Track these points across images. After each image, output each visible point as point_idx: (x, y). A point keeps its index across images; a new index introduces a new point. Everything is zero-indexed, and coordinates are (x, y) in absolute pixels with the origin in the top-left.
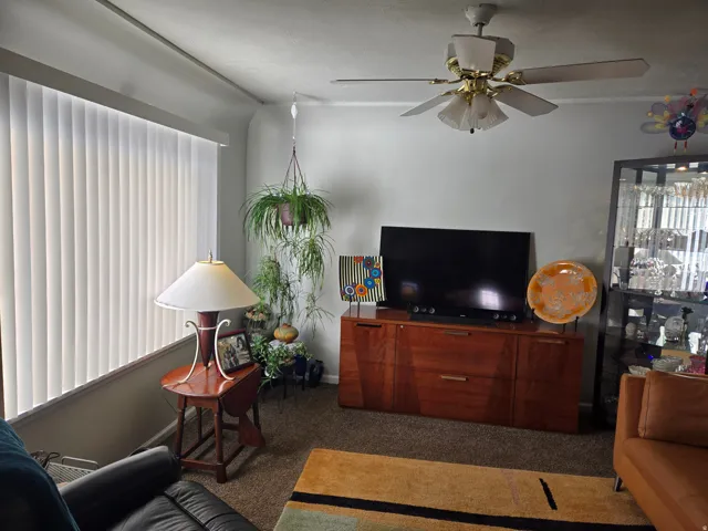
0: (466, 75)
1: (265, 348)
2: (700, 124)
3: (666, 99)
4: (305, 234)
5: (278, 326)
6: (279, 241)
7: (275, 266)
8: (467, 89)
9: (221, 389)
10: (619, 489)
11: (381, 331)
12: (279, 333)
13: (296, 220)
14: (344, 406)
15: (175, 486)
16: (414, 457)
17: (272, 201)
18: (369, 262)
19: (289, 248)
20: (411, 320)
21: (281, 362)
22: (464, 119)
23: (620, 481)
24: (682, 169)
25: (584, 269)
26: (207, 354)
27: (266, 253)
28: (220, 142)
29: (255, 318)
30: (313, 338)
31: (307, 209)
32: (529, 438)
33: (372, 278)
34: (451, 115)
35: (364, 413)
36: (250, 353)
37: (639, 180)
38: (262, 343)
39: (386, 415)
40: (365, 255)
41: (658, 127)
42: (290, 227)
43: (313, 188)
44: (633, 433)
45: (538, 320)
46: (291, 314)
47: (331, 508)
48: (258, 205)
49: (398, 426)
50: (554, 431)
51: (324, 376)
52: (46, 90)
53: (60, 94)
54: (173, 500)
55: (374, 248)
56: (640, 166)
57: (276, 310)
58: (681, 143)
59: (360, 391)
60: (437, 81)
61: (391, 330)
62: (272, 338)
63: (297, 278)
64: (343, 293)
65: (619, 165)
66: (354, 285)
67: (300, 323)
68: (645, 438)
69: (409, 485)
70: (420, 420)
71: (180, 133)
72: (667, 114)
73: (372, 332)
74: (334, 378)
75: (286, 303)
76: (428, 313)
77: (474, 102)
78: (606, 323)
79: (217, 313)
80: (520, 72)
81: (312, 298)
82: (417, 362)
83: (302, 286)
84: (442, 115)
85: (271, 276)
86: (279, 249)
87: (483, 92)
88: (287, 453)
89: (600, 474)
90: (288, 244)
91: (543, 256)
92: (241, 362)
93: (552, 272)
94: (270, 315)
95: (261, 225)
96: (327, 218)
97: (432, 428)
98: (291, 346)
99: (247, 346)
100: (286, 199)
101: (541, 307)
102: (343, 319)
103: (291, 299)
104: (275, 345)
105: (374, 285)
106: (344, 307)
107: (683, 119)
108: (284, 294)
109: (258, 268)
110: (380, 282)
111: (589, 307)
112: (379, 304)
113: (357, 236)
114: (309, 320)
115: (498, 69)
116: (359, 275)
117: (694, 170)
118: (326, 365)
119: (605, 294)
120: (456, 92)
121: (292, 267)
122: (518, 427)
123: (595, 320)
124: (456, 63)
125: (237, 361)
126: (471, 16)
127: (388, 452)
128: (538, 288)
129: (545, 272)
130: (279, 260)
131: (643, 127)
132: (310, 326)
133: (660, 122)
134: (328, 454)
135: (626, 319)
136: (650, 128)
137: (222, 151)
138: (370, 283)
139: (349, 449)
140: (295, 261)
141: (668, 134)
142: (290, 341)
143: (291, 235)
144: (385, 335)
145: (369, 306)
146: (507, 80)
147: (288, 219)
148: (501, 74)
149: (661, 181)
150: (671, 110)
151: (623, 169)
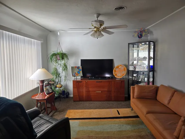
0: (95, 27)
1: (55, 89)
2: (143, 35)
3: (137, 30)
4: (63, 62)
5: (57, 84)
6: (57, 64)
7: (56, 70)
8: (96, 30)
9: (46, 98)
10: (132, 110)
11: (82, 83)
12: (58, 86)
13: (61, 59)
14: (74, 101)
15: (40, 115)
16: (91, 109)
17: (54, 55)
18: (78, 68)
19: (59, 65)
20: (89, 80)
21: (59, 92)
22: (96, 36)
23: (132, 108)
24: (141, 44)
25: (124, 66)
26: (42, 90)
27: (54, 67)
28: (41, 41)
29: (51, 83)
30: (66, 86)
31: (63, 56)
32: (115, 103)
33: (79, 71)
34: (93, 35)
35: (79, 102)
36: (52, 90)
37: (133, 47)
38: (54, 88)
39: (84, 102)
40: (77, 66)
41: (136, 36)
42: (59, 60)
43: (64, 51)
44: (133, 98)
45: (116, 78)
46: (61, 81)
47: (73, 120)
48: (51, 56)
49: (87, 104)
50: (120, 101)
51: (69, 95)
52: (4, 32)
53: (7, 32)
54: (40, 117)
55: (79, 64)
56: (133, 44)
57: (57, 80)
58: (140, 39)
59: (78, 97)
60: (90, 29)
61: (84, 82)
62: (56, 87)
63: (61, 72)
64: (73, 75)
65: (129, 44)
66: (75, 73)
67: (63, 83)
68: (135, 98)
69: (90, 114)
70: (92, 102)
71: (32, 39)
72: (137, 33)
73: (80, 83)
74: (72, 96)
75: (59, 78)
76: (92, 78)
77: (97, 32)
78: (129, 77)
79: (44, 80)
80: (105, 27)
81: (66, 77)
82: (91, 89)
83: (63, 74)
84: (91, 35)
85: (55, 72)
86: (57, 66)
87: (99, 31)
88: (62, 111)
89: (129, 108)
90: (59, 64)
91: (116, 64)
92: (50, 92)
93: (118, 67)
94: (55, 82)
95: (52, 60)
96: (68, 58)
97: (95, 103)
98: (61, 88)
99: (51, 88)
100: (58, 54)
101: (116, 75)
102: (73, 81)
103: (60, 77)
104: (57, 88)
105: (80, 73)
106: (73, 78)
107: (140, 34)
108: (59, 76)
109: (52, 70)
110: (81, 72)
111: (125, 74)
112: (81, 77)
113: (75, 62)
114: (65, 82)
115: (102, 26)
116: (76, 71)
117: (143, 44)
118: (70, 93)
119: (128, 71)
120: (94, 30)
121: (60, 70)
122: (113, 101)
123: (127, 77)
124: (93, 25)
125: (49, 92)
126: (96, 16)
127: (85, 109)
128: (115, 71)
129: (116, 67)
130: (57, 68)
131: (133, 36)
132: (65, 84)
133: (136, 35)
134: (72, 111)
135: (133, 76)
136: (134, 36)
137: (42, 43)
138: (79, 72)
139: (76, 109)
140: (61, 68)
141: (138, 37)
142: (61, 87)
143: (59, 62)
144: (83, 83)
145: (79, 78)
146: (103, 28)
147: (59, 58)
148: (102, 27)
149: (138, 47)
150: (138, 32)
151: (130, 45)
